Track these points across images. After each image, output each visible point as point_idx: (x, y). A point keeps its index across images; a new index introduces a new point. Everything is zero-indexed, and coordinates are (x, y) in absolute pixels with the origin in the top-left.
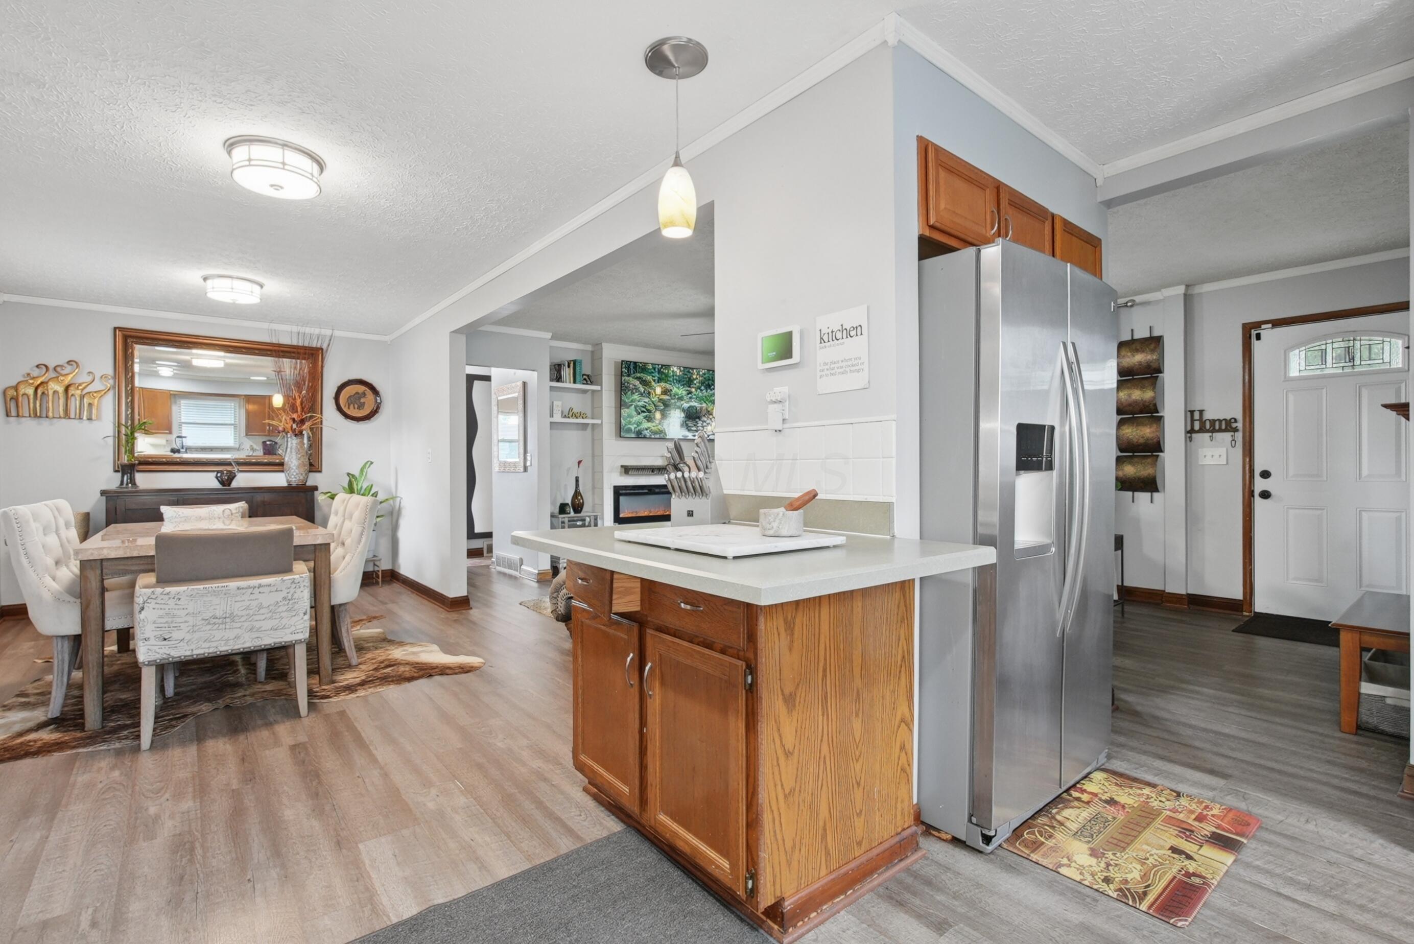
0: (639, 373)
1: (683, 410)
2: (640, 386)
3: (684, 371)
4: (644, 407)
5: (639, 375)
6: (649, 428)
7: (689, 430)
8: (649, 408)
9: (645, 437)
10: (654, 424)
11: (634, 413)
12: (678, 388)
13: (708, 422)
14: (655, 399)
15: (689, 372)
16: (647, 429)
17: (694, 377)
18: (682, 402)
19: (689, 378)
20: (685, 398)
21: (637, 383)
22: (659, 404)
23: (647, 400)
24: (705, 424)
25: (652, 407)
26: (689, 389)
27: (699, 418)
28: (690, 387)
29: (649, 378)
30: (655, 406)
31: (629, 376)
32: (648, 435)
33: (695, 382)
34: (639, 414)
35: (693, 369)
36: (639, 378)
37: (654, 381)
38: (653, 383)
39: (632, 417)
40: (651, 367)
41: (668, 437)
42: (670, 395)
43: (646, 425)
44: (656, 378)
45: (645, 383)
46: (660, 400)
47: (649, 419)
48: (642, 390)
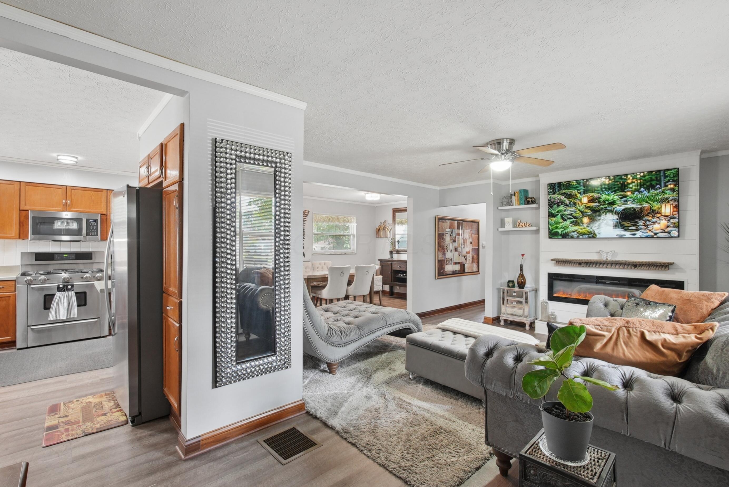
0: (564, 189)
1: (617, 213)
2: (566, 199)
3: (614, 179)
4: (571, 214)
5: (563, 191)
6: (577, 230)
7: (626, 230)
8: (575, 215)
9: (572, 237)
10: (582, 227)
11: (561, 220)
12: (609, 195)
13: (654, 220)
14: (582, 207)
15: (621, 179)
16: (574, 232)
17: (629, 181)
18: (614, 206)
19: (624, 183)
20: (618, 202)
21: (562, 198)
22: (587, 210)
23: (573, 209)
24: (648, 223)
25: (579, 214)
26: (622, 193)
27: (641, 218)
28: (624, 191)
29: (574, 192)
30: (582, 212)
31: (554, 194)
32: (575, 236)
33: (631, 186)
34: (566, 220)
35: (626, 175)
36: (562, 194)
37: (580, 193)
38: (579, 195)
39: (558, 223)
40: (575, 183)
41: (597, 237)
42: (599, 202)
43: (573, 228)
44: (582, 191)
45: (569, 196)
46: (587, 208)
47: (576, 224)
48: (567, 202)
